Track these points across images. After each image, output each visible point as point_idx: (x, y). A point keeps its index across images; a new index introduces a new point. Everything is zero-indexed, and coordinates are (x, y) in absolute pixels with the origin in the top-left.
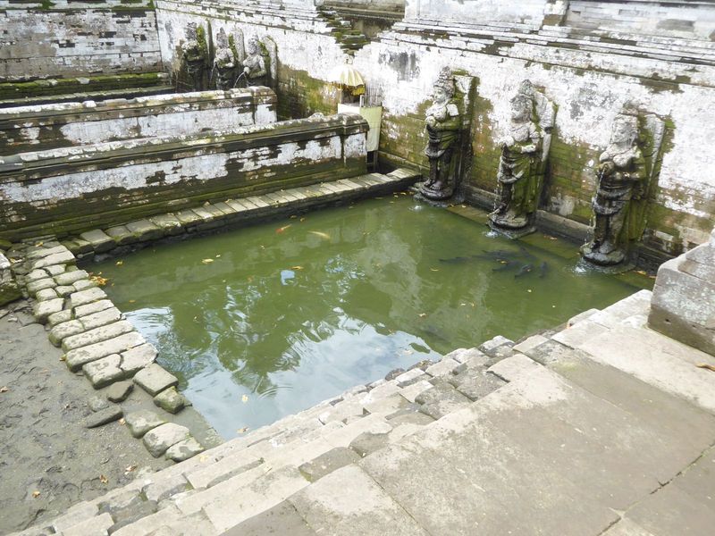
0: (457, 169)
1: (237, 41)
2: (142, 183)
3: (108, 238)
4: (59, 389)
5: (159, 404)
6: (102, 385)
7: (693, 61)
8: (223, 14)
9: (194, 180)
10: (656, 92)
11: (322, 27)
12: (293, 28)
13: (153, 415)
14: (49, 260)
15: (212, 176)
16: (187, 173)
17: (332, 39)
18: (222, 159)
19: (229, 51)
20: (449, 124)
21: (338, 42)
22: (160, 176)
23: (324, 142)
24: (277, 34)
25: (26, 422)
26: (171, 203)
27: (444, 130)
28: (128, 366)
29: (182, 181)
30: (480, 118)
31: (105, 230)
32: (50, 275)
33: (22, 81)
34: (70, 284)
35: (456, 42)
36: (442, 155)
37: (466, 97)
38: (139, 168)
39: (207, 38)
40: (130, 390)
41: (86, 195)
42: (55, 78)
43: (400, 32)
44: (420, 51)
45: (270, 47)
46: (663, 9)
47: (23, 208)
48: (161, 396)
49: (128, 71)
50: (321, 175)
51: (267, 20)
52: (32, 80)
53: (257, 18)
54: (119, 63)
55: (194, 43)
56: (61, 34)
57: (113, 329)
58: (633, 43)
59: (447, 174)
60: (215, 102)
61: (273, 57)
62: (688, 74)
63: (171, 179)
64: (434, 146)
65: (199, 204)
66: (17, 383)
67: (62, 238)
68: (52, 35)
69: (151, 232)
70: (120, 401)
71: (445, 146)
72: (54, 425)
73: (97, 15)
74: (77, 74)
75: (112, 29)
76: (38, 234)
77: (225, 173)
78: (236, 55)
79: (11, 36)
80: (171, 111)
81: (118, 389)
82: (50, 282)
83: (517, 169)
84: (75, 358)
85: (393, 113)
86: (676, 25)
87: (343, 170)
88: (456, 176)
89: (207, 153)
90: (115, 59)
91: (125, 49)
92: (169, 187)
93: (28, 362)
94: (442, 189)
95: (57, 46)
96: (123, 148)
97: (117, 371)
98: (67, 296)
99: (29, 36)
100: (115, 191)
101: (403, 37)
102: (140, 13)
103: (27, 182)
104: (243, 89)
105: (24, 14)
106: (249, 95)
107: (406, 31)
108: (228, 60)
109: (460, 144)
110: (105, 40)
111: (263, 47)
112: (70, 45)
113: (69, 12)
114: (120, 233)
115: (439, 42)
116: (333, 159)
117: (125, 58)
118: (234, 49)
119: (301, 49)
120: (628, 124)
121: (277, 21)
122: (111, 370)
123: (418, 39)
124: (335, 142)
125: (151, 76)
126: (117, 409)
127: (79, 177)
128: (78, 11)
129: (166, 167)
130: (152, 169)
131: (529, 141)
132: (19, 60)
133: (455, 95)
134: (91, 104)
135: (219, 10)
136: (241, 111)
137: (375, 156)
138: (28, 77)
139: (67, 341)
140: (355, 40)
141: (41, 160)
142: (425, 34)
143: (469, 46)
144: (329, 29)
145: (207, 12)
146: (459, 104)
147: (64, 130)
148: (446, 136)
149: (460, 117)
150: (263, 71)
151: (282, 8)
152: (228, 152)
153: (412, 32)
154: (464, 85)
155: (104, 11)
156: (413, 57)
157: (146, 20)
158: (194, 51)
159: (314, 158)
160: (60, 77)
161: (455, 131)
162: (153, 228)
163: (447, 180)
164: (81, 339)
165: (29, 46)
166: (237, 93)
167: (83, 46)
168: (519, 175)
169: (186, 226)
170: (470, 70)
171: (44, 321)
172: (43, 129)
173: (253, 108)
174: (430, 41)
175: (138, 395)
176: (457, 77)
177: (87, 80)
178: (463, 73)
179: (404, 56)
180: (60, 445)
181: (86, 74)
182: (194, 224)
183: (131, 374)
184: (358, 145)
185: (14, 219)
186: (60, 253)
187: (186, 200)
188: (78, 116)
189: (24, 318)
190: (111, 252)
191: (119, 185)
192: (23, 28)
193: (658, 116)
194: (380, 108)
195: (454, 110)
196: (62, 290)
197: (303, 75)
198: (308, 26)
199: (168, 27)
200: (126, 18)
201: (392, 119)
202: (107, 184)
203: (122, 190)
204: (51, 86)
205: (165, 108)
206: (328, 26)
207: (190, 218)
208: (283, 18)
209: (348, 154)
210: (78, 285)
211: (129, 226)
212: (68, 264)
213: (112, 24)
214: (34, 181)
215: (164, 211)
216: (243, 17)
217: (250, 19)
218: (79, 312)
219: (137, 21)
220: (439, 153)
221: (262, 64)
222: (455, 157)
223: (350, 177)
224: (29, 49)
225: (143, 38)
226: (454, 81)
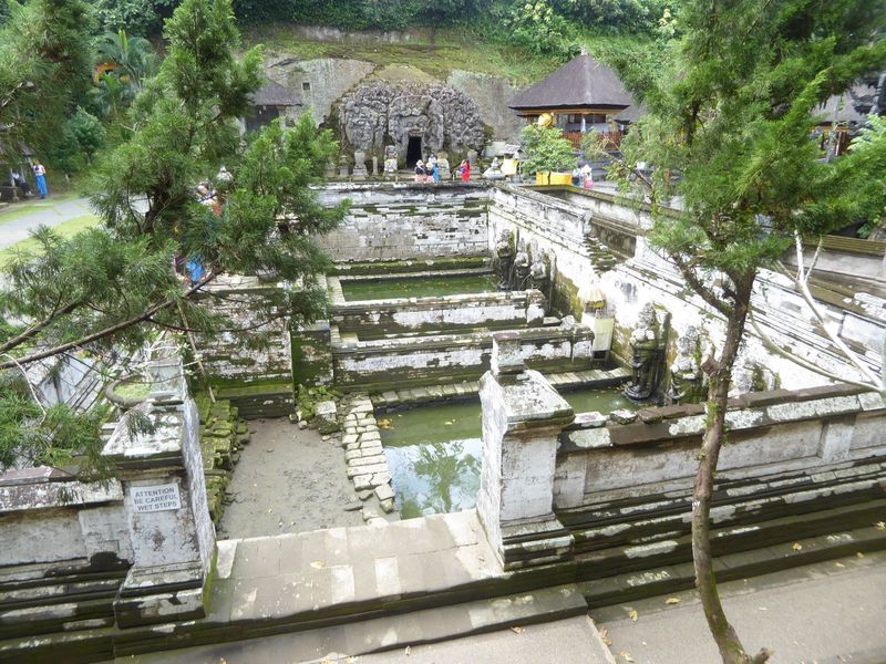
0: (654, 378)
1: (532, 248)
2: (424, 365)
3: (396, 398)
4: (340, 487)
5: (381, 506)
6: (359, 490)
7: (795, 337)
8: (528, 226)
9: (458, 365)
10: (771, 354)
11: (584, 250)
12: (567, 247)
13: (375, 511)
14: (359, 409)
15: (471, 364)
16: (454, 361)
17: (589, 261)
18: (479, 353)
19: (526, 255)
20: (646, 345)
21: (592, 264)
22: (436, 361)
23: (557, 345)
24: (557, 248)
25: (319, 500)
26: (441, 379)
27: (643, 349)
28: (373, 483)
29: (450, 366)
30: (672, 343)
31: (397, 391)
32: (357, 419)
33: (390, 261)
34: (364, 427)
35: (660, 283)
36: (640, 367)
37: (661, 327)
38: (424, 355)
39: (515, 240)
40: (371, 496)
41: (390, 370)
42: (411, 260)
43: (629, 267)
44: (638, 284)
45: (552, 258)
46: (784, 293)
47: (354, 374)
48: (383, 502)
49: (463, 256)
50: (552, 368)
51: (553, 237)
52: (396, 261)
53: (547, 234)
54: (456, 250)
55: (506, 244)
56: (420, 230)
57: (375, 459)
58: (764, 313)
59: (646, 381)
60: (497, 302)
61: (553, 264)
62: (791, 346)
63: (443, 363)
64: (637, 359)
65: (459, 381)
66: (322, 479)
67: (371, 395)
68: (414, 230)
69: (423, 398)
70: (364, 500)
71: (643, 360)
72: (330, 505)
73: (445, 217)
74: (426, 257)
75: (455, 226)
76: (359, 390)
77: (480, 362)
78: (530, 258)
79: (387, 231)
80: (466, 307)
81: (365, 494)
82: (355, 423)
83: (681, 391)
84: (352, 472)
85: (620, 324)
86: (790, 306)
87: (571, 366)
88: (653, 383)
89: (469, 348)
90: (455, 247)
91: (462, 240)
92: (440, 368)
93: (331, 469)
94: (640, 392)
95: (415, 238)
96: (415, 343)
97: (367, 484)
98: (360, 434)
99: (398, 232)
100: (406, 368)
101: (631, 271)
102: (476, 214)
103: (357, 360)
104: (520, 292)
105: (398, 217)
106: (524, 296)
107: (633, 268)
108: (524, 262)
109: (656, 359)
110: (449, 234)
111: (546, 257)
112: (425, 237)
113: (427, 215)
114: (405, 396)
115: (651, 281)
116: (563, 358)
117: (462, 246)
118: (530, 254)
119: (570, 263)
120: (745, 375)
121: (559, 240)
122: (365, 483)
123: (639, 275)
124: (566, 345)
125: (478, 260)
126: (360, 504)
127: (387, 359)
128: (433, 214)
129: (441, 356)
130: (432, 356)
131: (691, 371)
132: (390, 247)
133: (653, 324)
134: (414, 300)
135: (526, 222)
136: (516, 308)
137: (607, 354)
138: (394, 259)
139: (351, 461)
140: (606, 263)
141: (367, 347)
142: (644, 272)
143: (668, 289)
144: (588, 254)
145: (518, 221)
146: (656, 331)
147: (395, 316)
148: (644, 353)
149: (656, 340)
150: (544, 275)
151: (563, 230)
152: (483, 349)
153: (637, 270)
154: (661, 317)
155: (451, 213)
156: (635, 287)
157: (480, 219)
158: (505, 250)
159: (548, 356)
160: (415, 259)
161: (652, 350)
162: (425, 395)
163: (645, 385)
164: (358, 462)
165: (397, 237)
166: (516, 295)
167: (433, 238)
168: (682, 394)
169: (445, 397)
170: (667, 307)
171: (345, 447)
172: (382, 315)
173: (526, 306)
174: (646, 279)
175: (374, 500)
176: (657, 311)
177: (432, 262)
178: (662, 308)
179: (629, 285)
180: (330, 515)
181: (433, 258)
182: (451, 395)
183: (374, 487)
184: (583, 349)
185: (348, 380)
186: (366, 405)
187: (451, 378)
188: (404, 307)
189: (337, 443)
190: (397, 408)
191: (410, 365)
192: (395, 226)
193: (772, 372)
194: (612, 320)
195: (651, 335)
196: (360, 430)
197: (570, 282)
198: (575, 248)
199: (494, 226)
200: (466, 218)
201: (620, 328)
202: (403, 364)
203: (411, 368)
204: (407, 266)
205: (463, 304)
206: (588, 251)
207: (449, 391)
208: (562, 238)
209: (575, 354)
210: (369, 428)
211: (413, 392)
212: (369, 413)
213: (455, 222)
214: (362, 360)
215: (435, 384)
216: (538, 231)
217: (542, 233)
218: (363, 445)
219: (473, 220)
220: (639, 365)
221: (544, 270)
222: (652, 368)
223: (576, 371)
224: (398, 239)
225: (477, 232)
226: (654, 313)
